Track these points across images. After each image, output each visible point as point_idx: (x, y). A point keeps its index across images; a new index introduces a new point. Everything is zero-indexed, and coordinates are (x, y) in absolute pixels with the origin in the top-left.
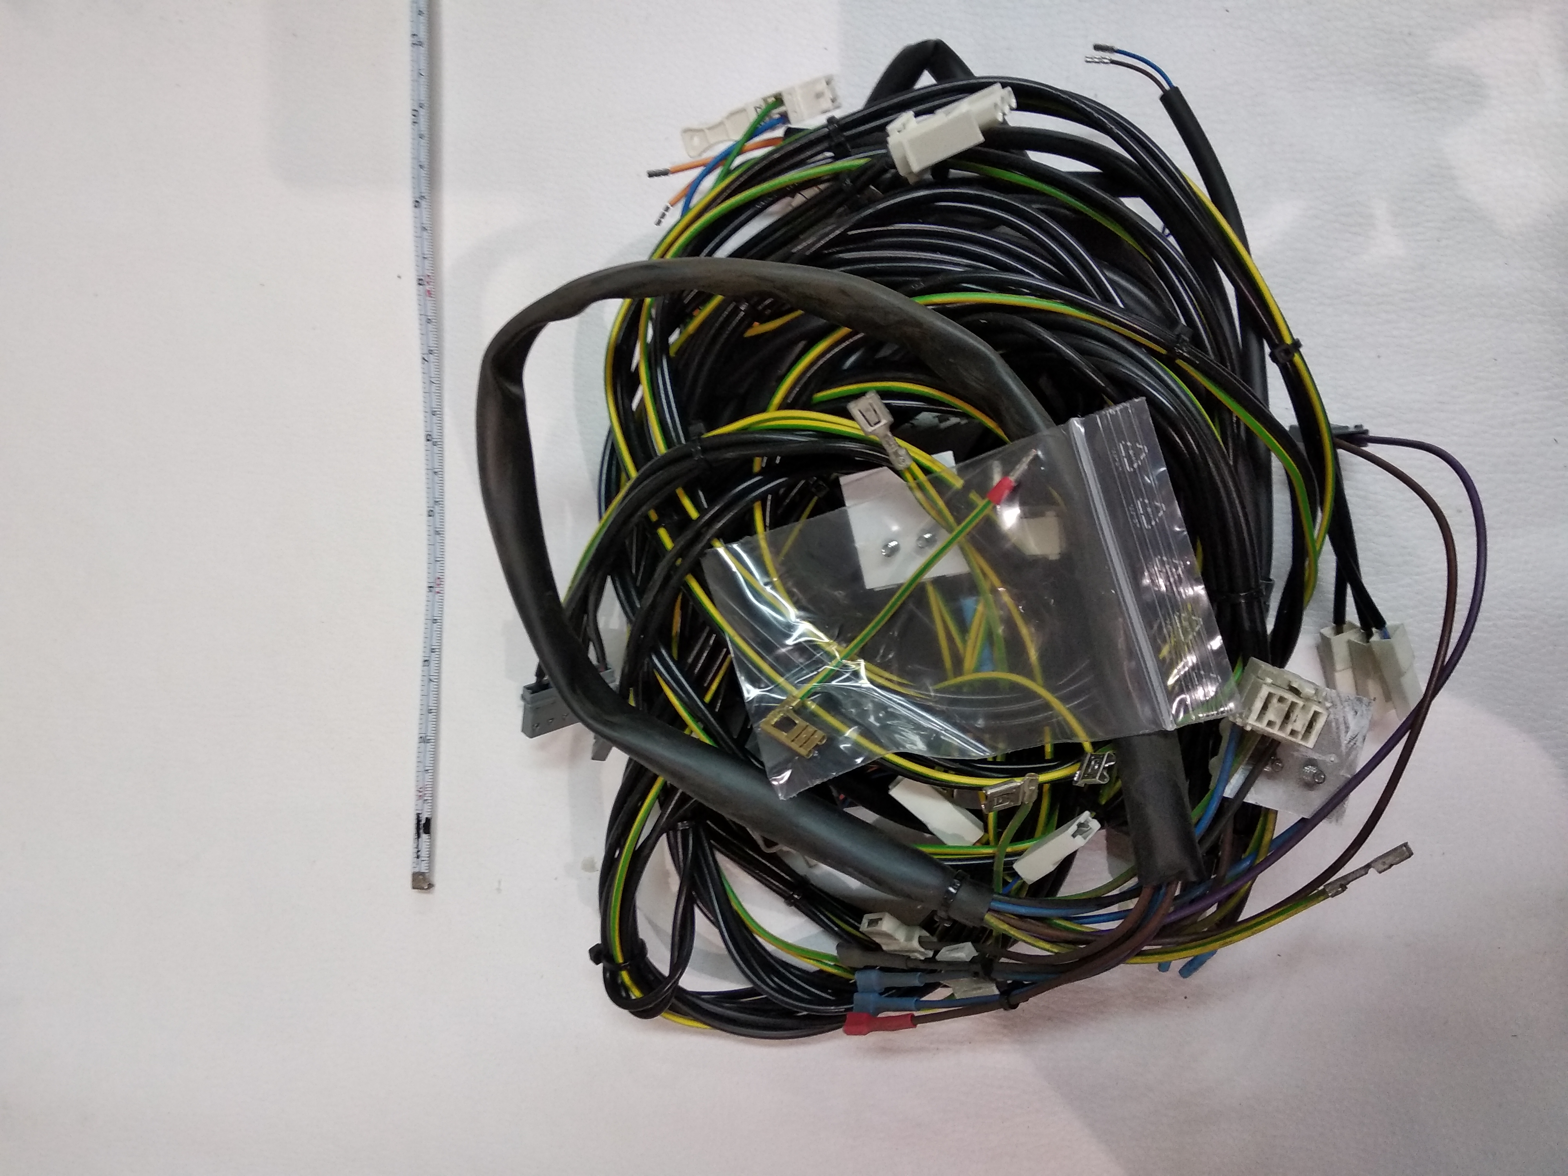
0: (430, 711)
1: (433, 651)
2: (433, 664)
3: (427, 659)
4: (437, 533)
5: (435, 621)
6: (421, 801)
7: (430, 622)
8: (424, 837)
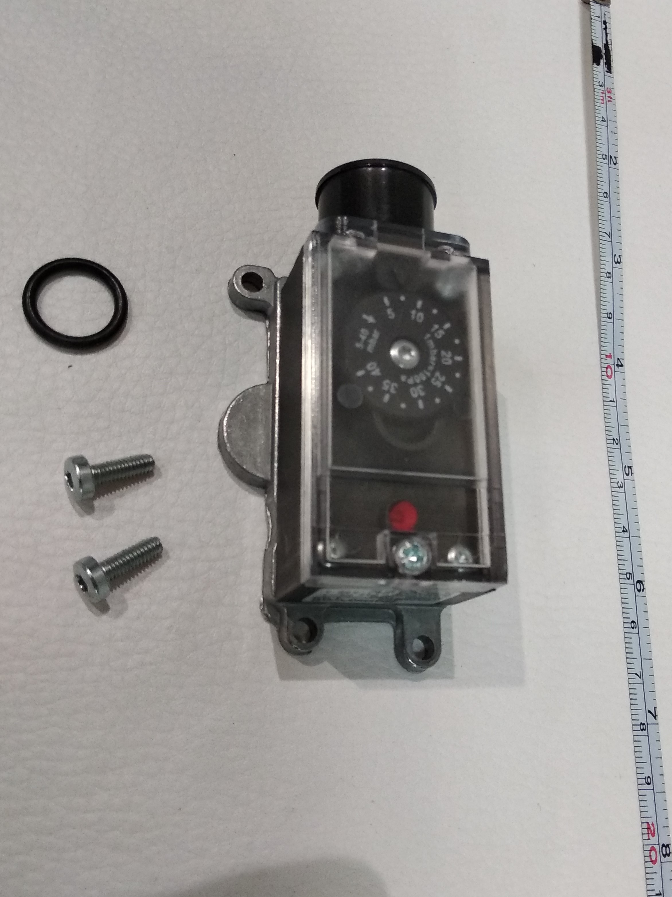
0: (606, 195)
1: (609, 275)
6: (608, 85)
8: (600, 43)
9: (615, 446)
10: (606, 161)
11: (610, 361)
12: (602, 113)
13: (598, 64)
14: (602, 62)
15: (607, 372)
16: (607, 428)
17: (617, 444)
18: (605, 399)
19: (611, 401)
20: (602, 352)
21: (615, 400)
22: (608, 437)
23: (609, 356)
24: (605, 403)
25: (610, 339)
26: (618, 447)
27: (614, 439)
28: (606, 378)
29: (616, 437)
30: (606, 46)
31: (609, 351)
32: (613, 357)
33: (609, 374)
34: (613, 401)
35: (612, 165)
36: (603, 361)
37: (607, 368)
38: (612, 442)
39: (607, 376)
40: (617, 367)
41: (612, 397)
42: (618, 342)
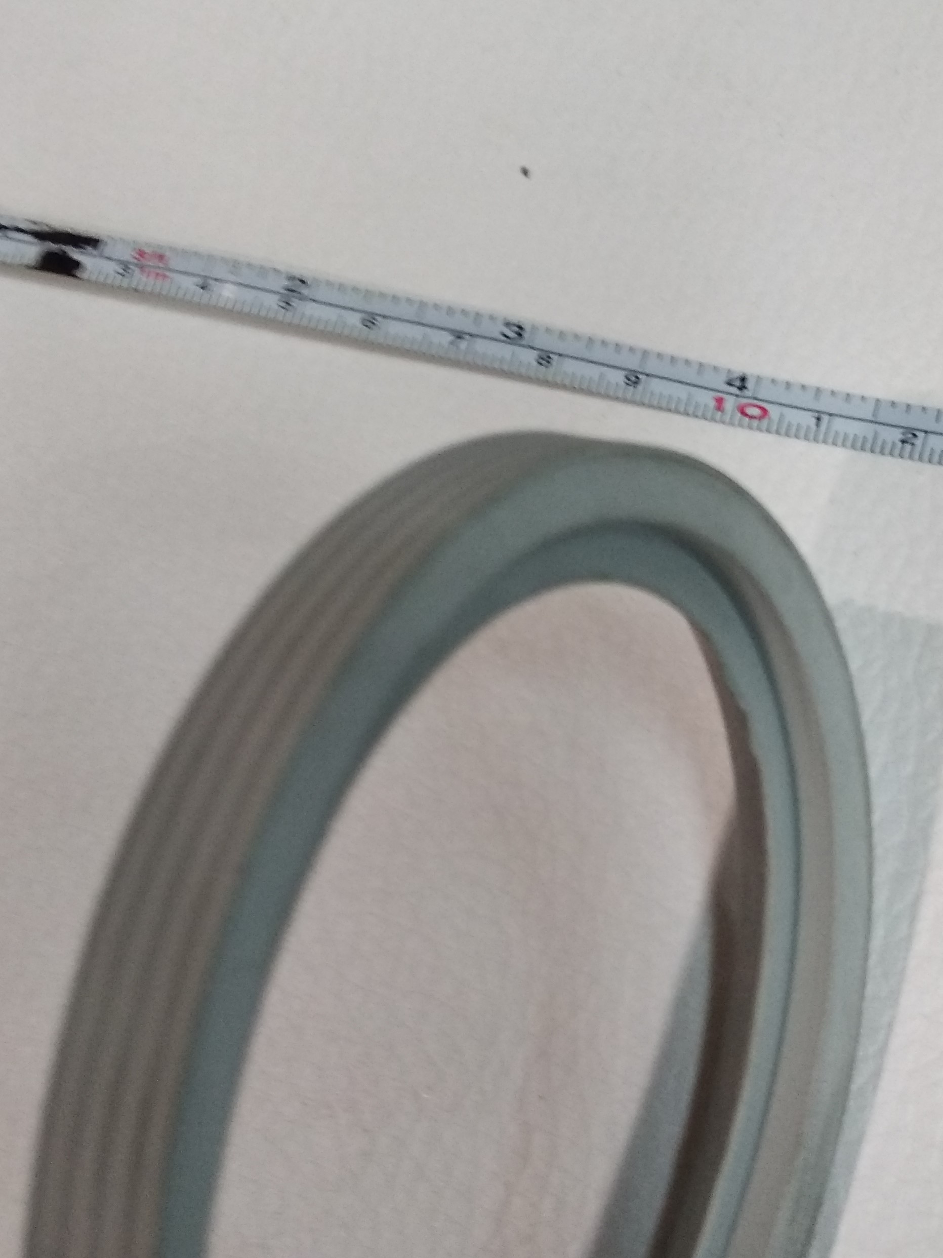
0: (370, 321)
1: (545, 358)
2: (505, 351)
3: (526, 335)
4: (910, 436)
5: (633, 379)
6: (127, 255)
7: (633, 363)
8: (32, 251)
9: (918, 442)
10: (295, 302)
11: (730, 403)
12: (189, 284)
13: (77, 264)
14: (75, 254)
15: (751, 417)
16: (878, 449)
17: (915, 435)
18: (811, 436)
19: (818, 425)
20: (709, 415)
21: (817, 415)
22: (897, 451)
23: (720, 402)
24: (821, 437)
25: (681, 392)
26: (921, 435)
27: (903, 442)
28: (765, 422)
29: (897, 435)
30: (40, 236)
31: (707, 399)
32: (720, 395)
33: (755, 412)
34: (818, 419)
35: (305, 291)
36: (727, 418)
37: (744, 413)
38: (908, 447)
39: (760, 418)
40: (747, 393)
41: (808, 420)
42: (692, 377)
